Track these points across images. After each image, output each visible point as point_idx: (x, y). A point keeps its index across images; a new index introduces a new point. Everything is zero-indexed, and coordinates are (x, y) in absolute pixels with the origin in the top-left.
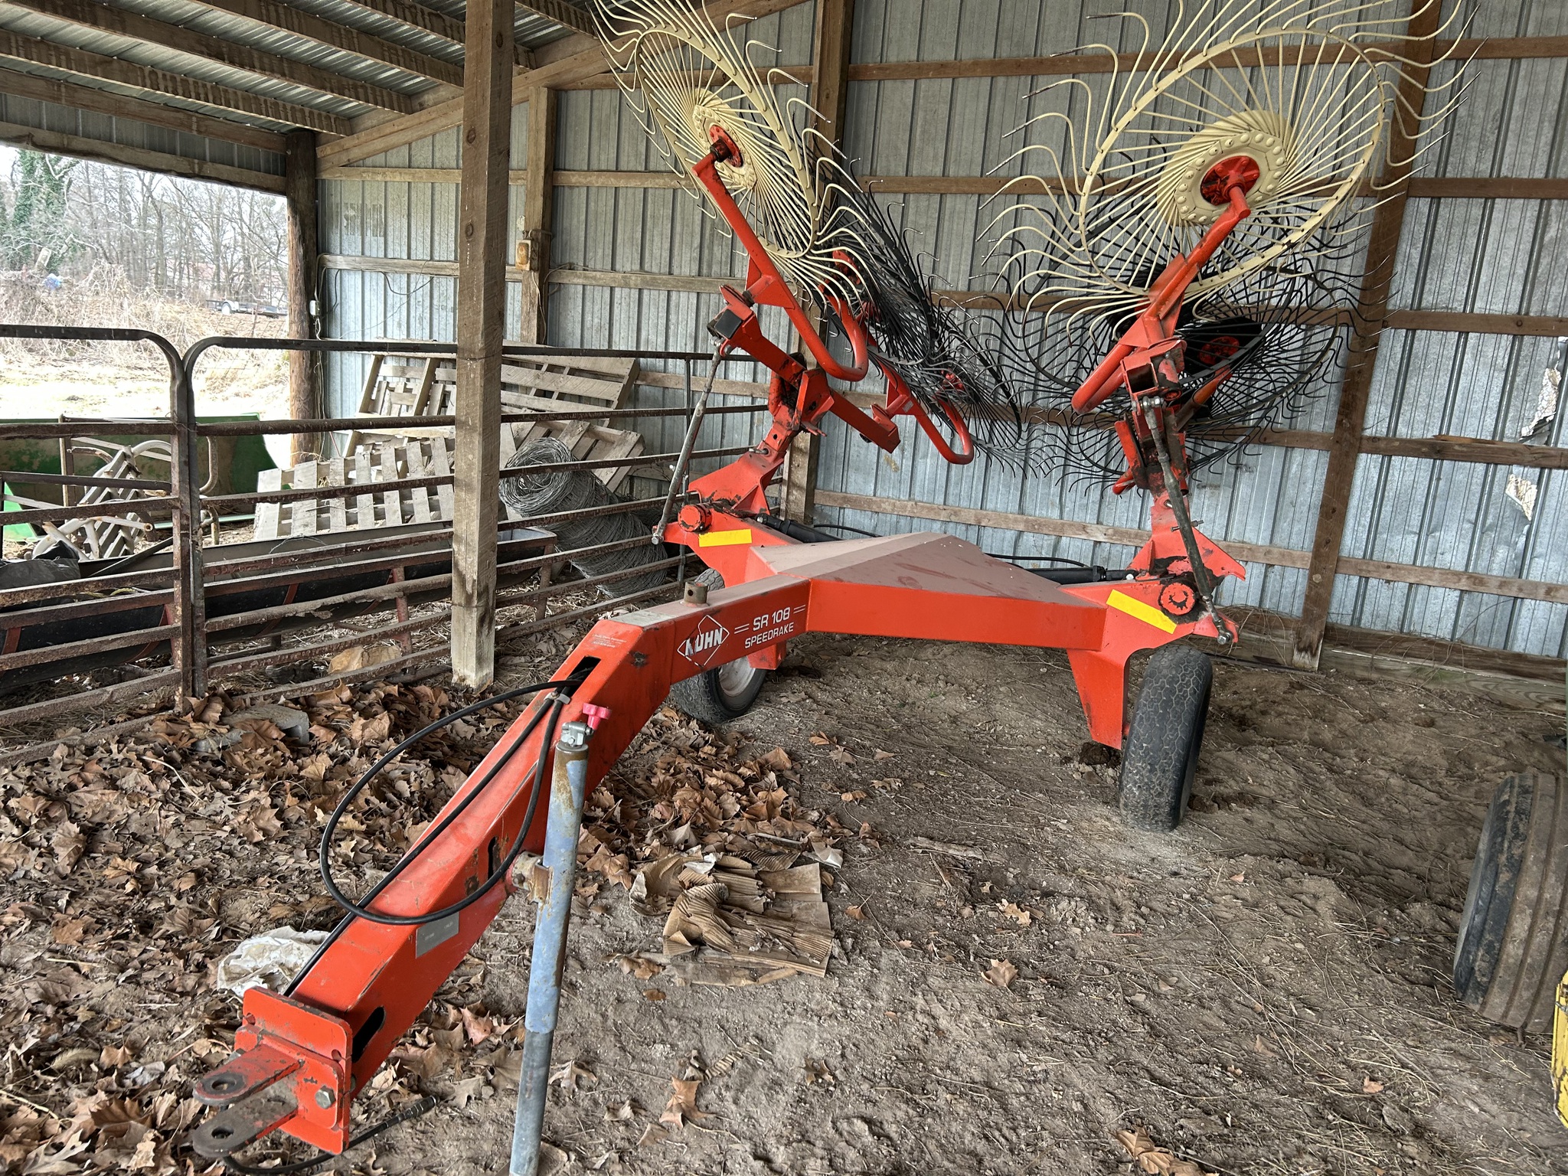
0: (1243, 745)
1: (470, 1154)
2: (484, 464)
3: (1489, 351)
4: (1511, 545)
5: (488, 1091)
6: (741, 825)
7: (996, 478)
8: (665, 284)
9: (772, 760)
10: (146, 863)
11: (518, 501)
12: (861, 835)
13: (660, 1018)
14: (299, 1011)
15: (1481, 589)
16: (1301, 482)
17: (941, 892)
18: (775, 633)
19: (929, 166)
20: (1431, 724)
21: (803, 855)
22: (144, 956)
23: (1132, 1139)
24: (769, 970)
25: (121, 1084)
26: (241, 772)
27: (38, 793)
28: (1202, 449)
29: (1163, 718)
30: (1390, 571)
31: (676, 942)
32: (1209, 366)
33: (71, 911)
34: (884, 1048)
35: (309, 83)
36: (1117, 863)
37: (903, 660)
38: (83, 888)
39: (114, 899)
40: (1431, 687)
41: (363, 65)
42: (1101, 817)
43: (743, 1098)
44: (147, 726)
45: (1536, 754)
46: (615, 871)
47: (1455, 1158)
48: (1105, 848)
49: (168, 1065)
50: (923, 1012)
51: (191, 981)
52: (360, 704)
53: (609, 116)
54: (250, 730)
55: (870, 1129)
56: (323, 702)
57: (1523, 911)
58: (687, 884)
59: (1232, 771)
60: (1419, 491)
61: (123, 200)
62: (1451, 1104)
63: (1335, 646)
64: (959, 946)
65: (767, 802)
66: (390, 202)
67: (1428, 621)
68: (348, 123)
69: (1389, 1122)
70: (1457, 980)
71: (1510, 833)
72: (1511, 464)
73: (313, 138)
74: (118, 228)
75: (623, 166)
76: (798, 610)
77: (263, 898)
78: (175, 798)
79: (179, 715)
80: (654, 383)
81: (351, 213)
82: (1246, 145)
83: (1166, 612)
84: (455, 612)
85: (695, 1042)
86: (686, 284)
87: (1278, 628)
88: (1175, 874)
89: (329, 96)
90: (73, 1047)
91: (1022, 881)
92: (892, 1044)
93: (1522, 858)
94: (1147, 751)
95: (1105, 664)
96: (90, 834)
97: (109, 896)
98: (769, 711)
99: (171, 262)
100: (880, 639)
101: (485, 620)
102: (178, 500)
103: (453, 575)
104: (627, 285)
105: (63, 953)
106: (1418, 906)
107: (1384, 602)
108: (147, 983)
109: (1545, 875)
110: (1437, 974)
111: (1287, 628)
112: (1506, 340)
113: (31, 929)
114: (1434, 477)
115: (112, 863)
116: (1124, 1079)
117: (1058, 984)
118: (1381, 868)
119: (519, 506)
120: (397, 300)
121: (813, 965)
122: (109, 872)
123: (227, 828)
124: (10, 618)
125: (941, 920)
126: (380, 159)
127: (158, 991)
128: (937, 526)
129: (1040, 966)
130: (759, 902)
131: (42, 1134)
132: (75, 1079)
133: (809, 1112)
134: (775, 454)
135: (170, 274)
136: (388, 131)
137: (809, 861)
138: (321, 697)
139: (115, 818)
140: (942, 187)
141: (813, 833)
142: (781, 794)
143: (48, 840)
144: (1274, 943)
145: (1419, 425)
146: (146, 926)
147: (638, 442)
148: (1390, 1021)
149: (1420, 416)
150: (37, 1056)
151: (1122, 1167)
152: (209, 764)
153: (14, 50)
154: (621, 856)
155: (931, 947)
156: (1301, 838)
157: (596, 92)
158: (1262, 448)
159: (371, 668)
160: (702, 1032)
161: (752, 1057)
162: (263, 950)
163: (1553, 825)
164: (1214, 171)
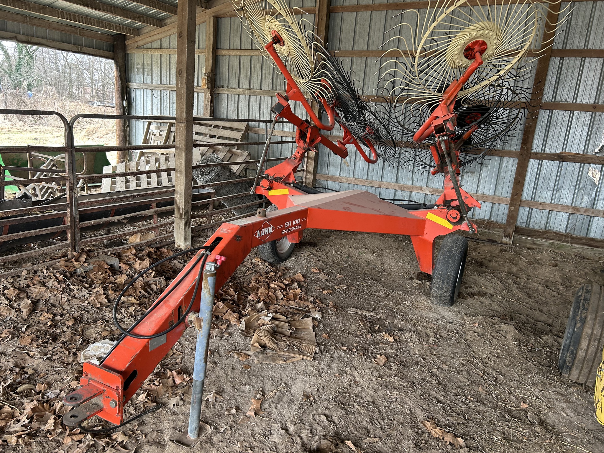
0: (481, 273)
1: (173, 426)
2: (186, 163)
3: (582, 119)
4: (589, 195)
5: (181, 402)
6: (283, 302)
7: (387, 169)
8: (259, 93)
9: (296, 278)
10: (56, 315)
11: (201, 178)
12: (329, 307)
13: (248, 376)
14: (104, 371)
15: (577, 213)
16: (507, 170)
17: (360, 329)
18: (294, 228)
19: (361, 46)
20: (556, 265)
21: (306, 314)
22: (54, 350)
23: (428, 424)
24: (291, 358)
25: (43, 398)
26: (93, 281)
27: (16, 288)
28: (468, 158)
29: (448, 262)
30: (541, 206)
31: (255, 347)
32: (468, 124)
33: (27, 333)
34: (333, 389)
35: (122, 16)
36: (429, 318)
37: (349, 240)
38: (32, 324)
39: (43, 328)
40: (557, 251)
41: (142, 8)
42: (423, 300)
43: (278, 406)
44: (58, 263)
45: (597, 277)
46: (234, 319)
47: (555, 434)
48: (424, 312)
49: (61, 391)
50: (350, 374)
51: (71, 359)
52: (139, 255)
53: (237, 28)
54: (96, 265)
55: (327, 419)
56: (125, 254)
57: (585, 338)
58: (261, 325)
59: (476, 283)
60: (553, 174)
61: (56, 62)
62: (555, 413)
63: (519, 235)
64: (365, 349)
65: (293, 294)
66: (153, 62)
67: (556, 225)
68: (137, 31)
69: (530, 419)
70: (560, 365)
71: (581, 308)
72: (590, 163)
73: (124, 38)
74: (55, 73)
75: (243, 47)
76: (303, 220)
77: (100, 329)
78: (67, 290)
79: (70, 259)
80: (255, 132)
81: (139, 66)
82: (482, 35)
83: (449, 221)
84: (176, 220)
85: (261, 385)
86: (267, 93)
87: (497, 228)
88: (451, 323)
89: (130, 21)
90: (25, 384)
91: (391, 325)
92: (337, 387)
93: (586, 318)
94: (441, 275)
95: (425, 241)
96: (35, 304)
97: (41, 327)
98: (296, 259)
99: (75, 87)
100: (341, 231)
101: (187, 223)
102: (68, 177)
103: (175, 206)
104: (244, 94)
105: (23, 348)
106: (546, 336)
107: (539, 218)
108: (54, 360)
109: (594, 325)
110: (552, 363)
111: (500, 228)
112: (589, 114)
113: (12, 339)
114: (560, 168)
115: (43, 315)
116: (426, 401)
117: (403, 364)
118: (533, 321)
119: (201, 180)
120: (157, 100)
121: (308, 356)
122: (42, 318)
123: (87, 302)
124: (5, 222)
125: (359, 340)
126: (149, 45)
127: (58, 363)
128: (364, 188)
129: (397, 357)
130: (288, 332)
131: (12, 416)
132: (26, 396)
133: (304, 412)
134: (298, 159)
135: (74, 91)
136: (152, 34)
137: (309, 317)
138: (124, 253)
139: (44, 298)
140: (367, 54)
141: (311, 306)
142: (299, 291)
143: (19, 306)
144: (488, 350)
145: (554, 148)
146: (55, 338)
147: (248, 155)
148: (533, 380)
149: (554, 144)
150: (12, 387)
151: (424, 435)
152: (80, 278)
153: (9, 4)
154: (236, 314)
155: (354, 350)
156: (502, 309)
157: (232, 18)
158: (491, 157)
159: (143, 242)
160: (264, 381)
161: (283, 391)
162: (98, 348)
163: (598, 305)
164: (469, 46)
